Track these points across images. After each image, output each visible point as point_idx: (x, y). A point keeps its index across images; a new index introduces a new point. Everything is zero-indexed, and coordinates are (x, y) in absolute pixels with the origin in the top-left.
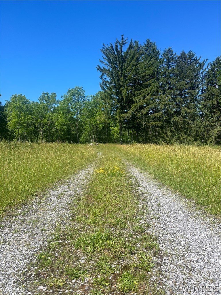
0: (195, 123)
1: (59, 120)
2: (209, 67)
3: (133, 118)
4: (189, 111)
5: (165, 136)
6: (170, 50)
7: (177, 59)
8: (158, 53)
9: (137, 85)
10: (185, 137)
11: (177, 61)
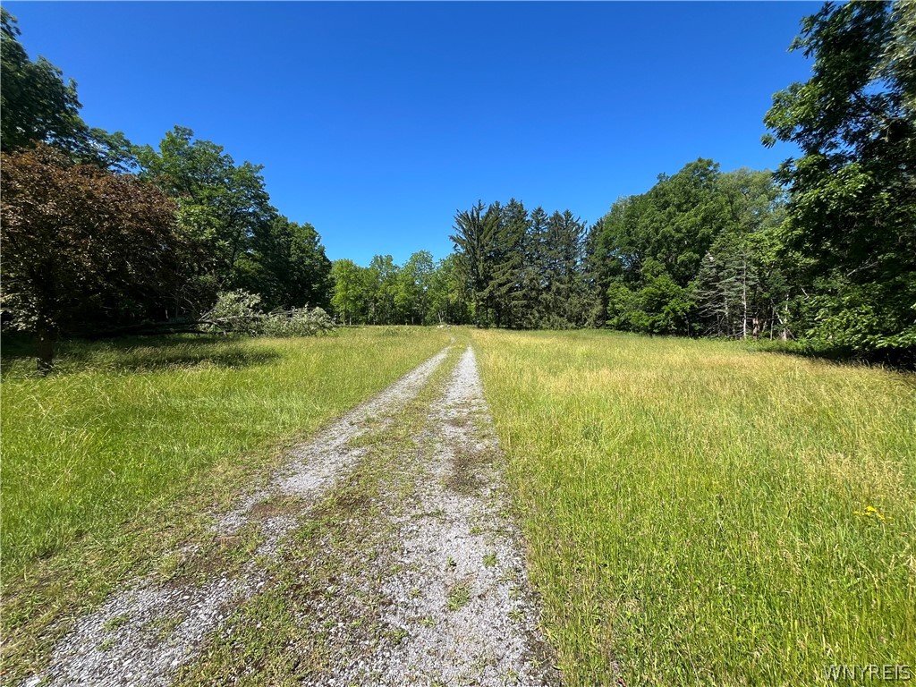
1: (400, 295)
2: (589, 230)
3: (491, 297)
5: (531, 317)
6: (540, 210)
7: (549, 220)
8: (525, 214)
9: (498, 257)
10: (556, 317)
11: (548, 223)
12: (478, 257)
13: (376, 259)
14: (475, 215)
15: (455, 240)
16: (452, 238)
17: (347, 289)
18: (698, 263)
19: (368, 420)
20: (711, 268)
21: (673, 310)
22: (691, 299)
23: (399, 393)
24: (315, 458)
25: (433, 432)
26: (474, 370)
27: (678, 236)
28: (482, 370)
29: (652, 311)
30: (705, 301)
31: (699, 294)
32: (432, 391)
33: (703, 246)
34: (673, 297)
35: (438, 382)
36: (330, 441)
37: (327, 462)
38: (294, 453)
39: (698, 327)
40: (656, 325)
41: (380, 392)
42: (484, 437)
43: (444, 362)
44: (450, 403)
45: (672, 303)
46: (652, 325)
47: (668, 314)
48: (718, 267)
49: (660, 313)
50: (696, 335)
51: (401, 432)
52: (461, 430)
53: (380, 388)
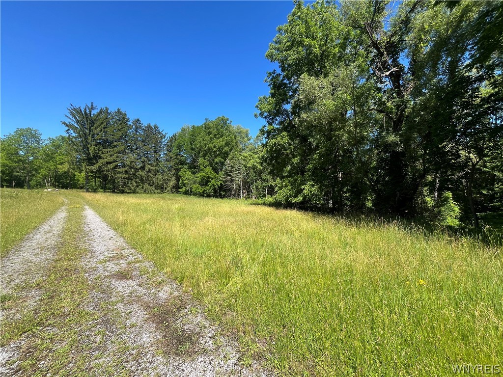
0: (156, 177)
2: (168, 138)
4: (152, 168)
6: (138, 120)
7: (144, 128)
8: (128, 120)
9: (106, 144)
10: (148, 186)
14: (88, 111)
16: (64, 123)
18: (223, 164)
20: (229, 167)
21: (213, 185)
22: (220, 180)
29: (203, 185)
30: (226, 181)
31: (224, 178)
39: (223, 194)
42: (159, 284)
44: (101, 257)
45: (213, 181)
46: (203, 192)
47: (211, 187)
49: (207, 186)
50: (222, 197)
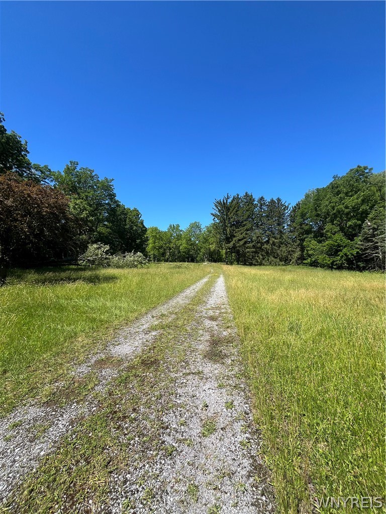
0: (280, 249)
1: (183, 245)
2: (291, 208)
3: (234, 247)
4: (276, 241)
5: (258, 258)
6: (262, 198)
7: (267, 203)
8: (254, 200)
9: (238, 224)
10: (273, 259)
11: (267, 205)
12: (227, 224)
13: (171, 226)
14: (225, 201)
15: (213, 216)
16: (212, 214)
17: (155, 243)
18: (360, 227)
19: (163, 315)
20: (369, 229)
21: (346, 254)
22: (357, 248)
23: (180, 300)
24: (131, 335)
25: (198, 323)
26: (224, 288)
27: (347, 210)
28: (228, 288)
29: (332, 255)
30: (366, 249)
31: (362, 245)
32: (199, 299)
33: (363, 216)
34: (345, 247)
35: (202, 294)
36: (141, 326)
37: (138, 338)
38: (120, 332)
39: (362, 265)
40: (335, 263)
41: (170, 299)
42: (228, 327)
43: (206, 283)
44: (209, 307)
45: (345, 250)
46: (332, 263)
47: (342, 257)
48: (374, 229)
49: (337, 256)
50: (361, 269)
51: (180, 323)
52: (214, 323)
53: (169, 297)
